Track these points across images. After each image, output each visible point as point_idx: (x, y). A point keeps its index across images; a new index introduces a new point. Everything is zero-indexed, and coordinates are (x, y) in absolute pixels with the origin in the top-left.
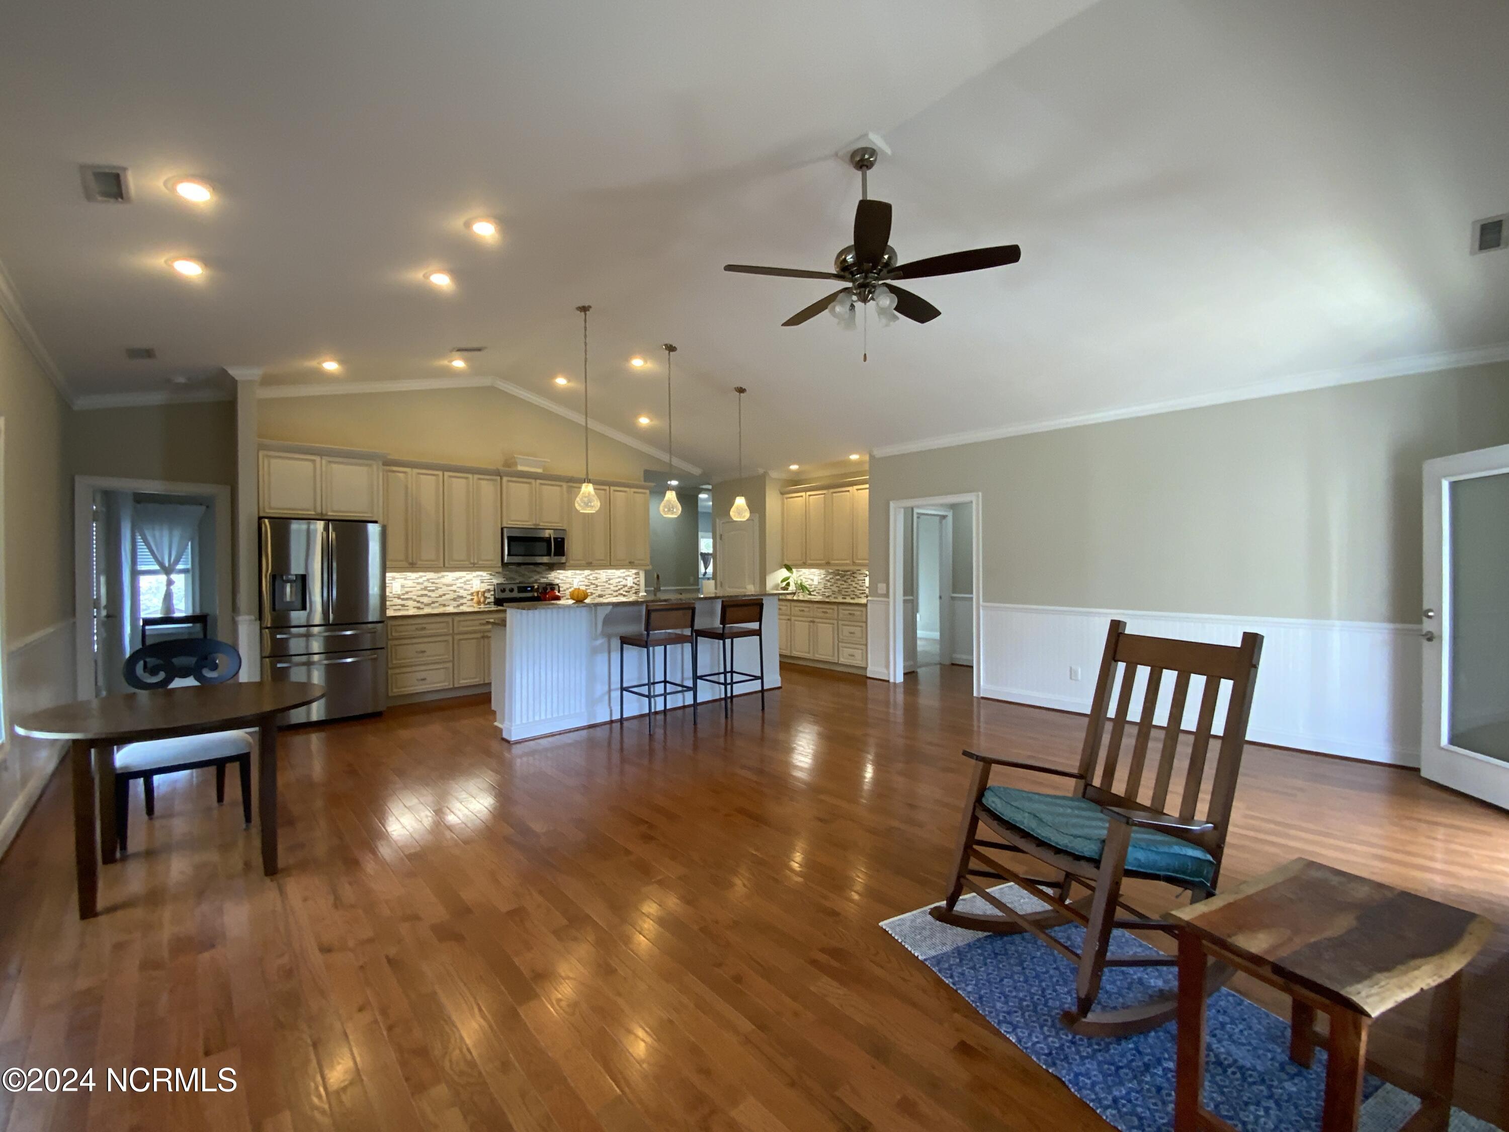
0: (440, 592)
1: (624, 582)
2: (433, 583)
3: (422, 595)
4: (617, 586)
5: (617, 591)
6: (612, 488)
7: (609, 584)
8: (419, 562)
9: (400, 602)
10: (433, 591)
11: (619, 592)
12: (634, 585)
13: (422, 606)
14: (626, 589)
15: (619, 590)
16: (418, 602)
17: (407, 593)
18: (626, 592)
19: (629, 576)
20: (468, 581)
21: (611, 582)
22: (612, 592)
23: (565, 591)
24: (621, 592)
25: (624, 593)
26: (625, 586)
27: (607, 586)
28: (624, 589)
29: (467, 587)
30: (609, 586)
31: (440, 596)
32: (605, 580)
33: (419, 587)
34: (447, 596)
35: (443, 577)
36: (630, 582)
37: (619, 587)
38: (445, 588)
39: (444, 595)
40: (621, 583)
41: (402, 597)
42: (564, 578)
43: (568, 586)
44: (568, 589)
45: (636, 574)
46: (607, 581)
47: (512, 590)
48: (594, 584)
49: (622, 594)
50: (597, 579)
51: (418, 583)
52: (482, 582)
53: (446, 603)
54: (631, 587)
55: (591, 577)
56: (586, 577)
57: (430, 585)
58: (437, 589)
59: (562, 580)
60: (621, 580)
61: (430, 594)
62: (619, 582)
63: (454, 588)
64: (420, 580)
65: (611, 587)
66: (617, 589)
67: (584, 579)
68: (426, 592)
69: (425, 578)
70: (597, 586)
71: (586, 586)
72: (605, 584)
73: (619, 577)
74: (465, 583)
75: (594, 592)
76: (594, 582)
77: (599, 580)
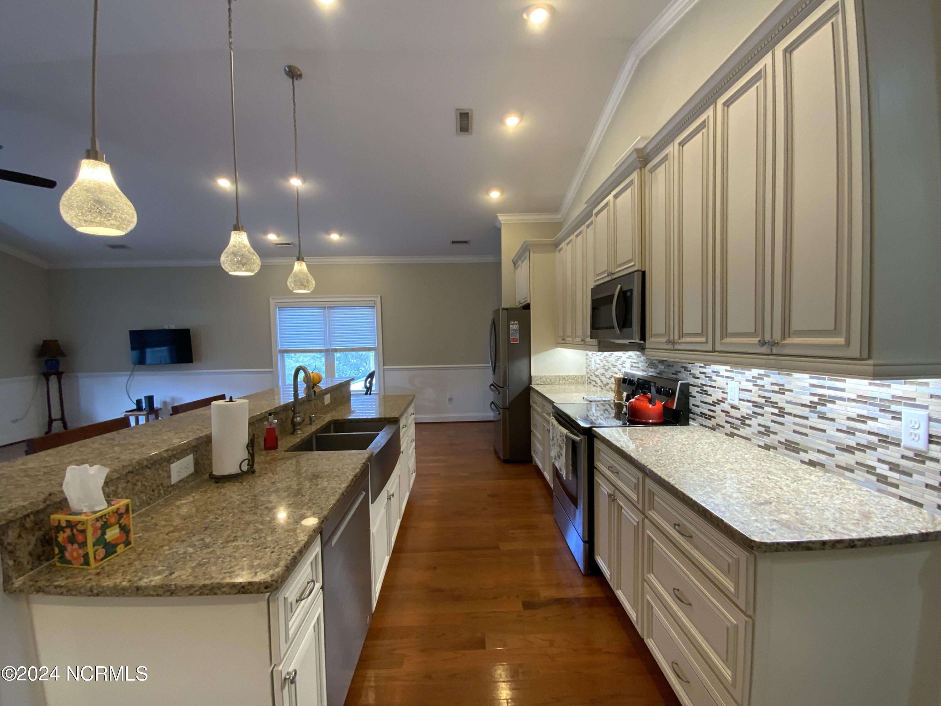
0: (610, 373)
1: (885, 424)
2: (607, 362)
3: (603, 374)
4: (850, 432)
5: (849, 450)
7: (822, 417)
8: (567, 339)
9: (594, 378)
13: (603, 386)
14: (894, 454)
16: (601, 381)
17: (597, 369)
18: (895, 467)
19: (911, 402)
20: (624, 361)
21: (829, 409)
22: (832, 448)
23: (714, 403)
24: (870, 458)
25: (883, 470)
26: (885, 441)
27: (814, 421)
28: (882, 453)
30: (822, 424)
31: (610, 378)
32: (807, 399)
33: (602, 365)
36: (911, 432)
38: (612, 368)
41: (596, 373)
42: (714, 378)
43: (720, 395)
44: (719, 402)
46: (812, 406)
47: (631, 383)
48: (774, 405)
49: (870, 470)
50: (782, 391)
54: (921, 458)
55: (766, 382)
56: (755, 381)
58: (609, 368)
59: (710, 379)
61: (606, 373)
62: (862, 419)
63: (616, 370)
65: (830, 427)
66: (851, 441)
67: (749, 386)
68: (604, 371)
70: (782, 413)
71: (756, 404)
72: (805, 411)
75: (774, 427)
76: (775, 398)
77: (788, 396)
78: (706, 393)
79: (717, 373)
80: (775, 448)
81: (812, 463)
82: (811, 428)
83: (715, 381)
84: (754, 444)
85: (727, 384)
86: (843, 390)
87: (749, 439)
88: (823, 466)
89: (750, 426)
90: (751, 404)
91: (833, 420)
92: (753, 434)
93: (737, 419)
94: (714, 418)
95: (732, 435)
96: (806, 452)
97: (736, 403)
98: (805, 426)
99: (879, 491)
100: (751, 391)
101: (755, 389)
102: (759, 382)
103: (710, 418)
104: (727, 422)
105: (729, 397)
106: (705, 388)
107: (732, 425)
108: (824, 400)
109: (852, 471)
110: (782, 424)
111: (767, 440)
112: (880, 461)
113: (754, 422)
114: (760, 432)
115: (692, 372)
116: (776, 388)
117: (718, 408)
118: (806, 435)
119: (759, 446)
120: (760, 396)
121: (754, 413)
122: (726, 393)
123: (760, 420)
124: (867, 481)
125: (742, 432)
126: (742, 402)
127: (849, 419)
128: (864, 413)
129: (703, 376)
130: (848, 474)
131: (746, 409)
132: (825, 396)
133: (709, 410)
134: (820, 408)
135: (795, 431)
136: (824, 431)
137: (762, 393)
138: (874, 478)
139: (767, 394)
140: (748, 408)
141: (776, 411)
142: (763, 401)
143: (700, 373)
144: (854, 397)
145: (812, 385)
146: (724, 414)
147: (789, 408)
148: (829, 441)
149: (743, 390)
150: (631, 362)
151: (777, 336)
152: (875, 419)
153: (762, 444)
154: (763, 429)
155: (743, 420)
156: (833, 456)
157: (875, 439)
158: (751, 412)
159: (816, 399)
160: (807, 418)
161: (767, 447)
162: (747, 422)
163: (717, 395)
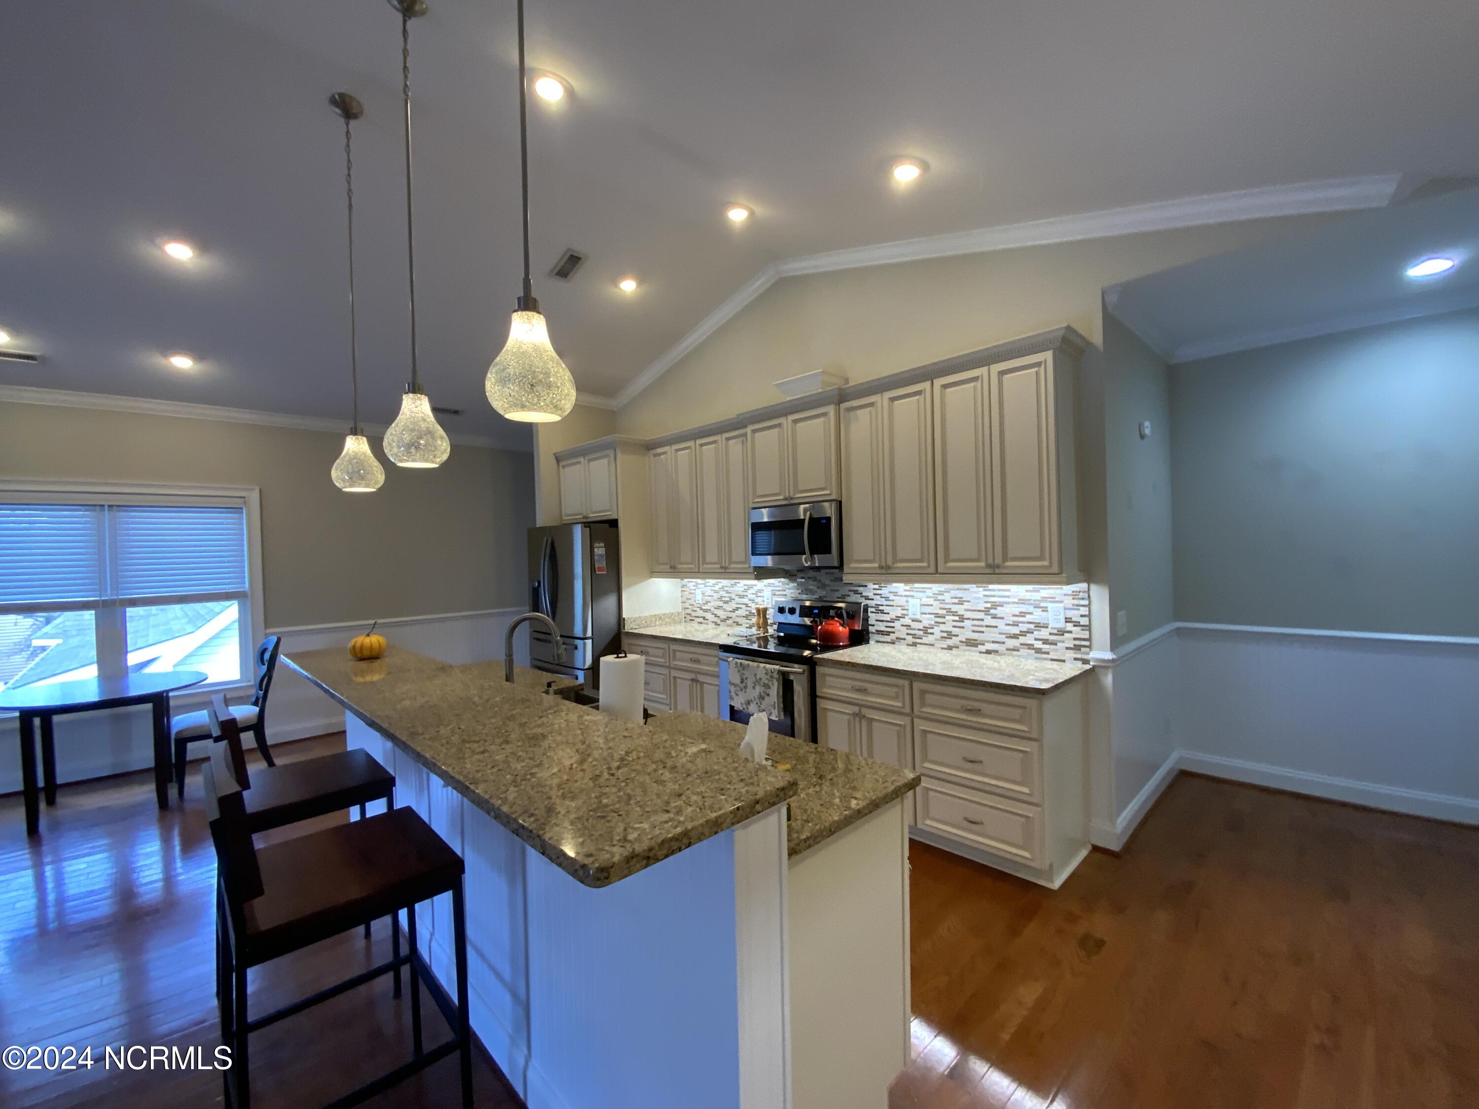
0: (733, 605)
1: (1037, 616)
2: (727, 592)
3: (719, 608)
4: (1015, 624)
5: (1015, 636)
6: (939, 382)
7: (994, 617)
8: (680, 566)
9: (700, 613)
10: (726, 602)
11: (1022, 640)
12: (1069, 627)
13: (719, 622)
14: (1044, 634)
15: (1023, 634)
16: (716, 616)
17: (707, 602)
18: (1046, 642)
19: (1053, 600)
20: (760, 591)
21: (999, 611)
22: (1002, 638)
23: (892, 621)
24: (1029, 639)
25: (1038, 645)
26: (1039, 626)
27: (989, 621)
28: (1037, 634)
29: (759, 600)
30: (993, 622)
31: (734, 611)
32: (982, 606)
33: (716, 596)
34: (738, 613)
35: (735, 584)
36: (1055, 618)
37: (1024, 627)
38: (738, 600)
39: (737, 609)
40: (1029, 618)
41: (703, 607)
42: (892, 597)
43: (899, 612)
44: (898, 618)
45: (1075, 595)
46: (986, 611)
47: (792, 611)
48: (954, 614)
49: (1030, 646)
50: (961, 603)
51: (716, 592)
52: (774, 595)
53: (739, 620)
54: (1062, 632)
55: (947, 597)
56: (935, 597)
57: (724, 594)
58: (731, 599)
59: (887, 599)
60: (1031, 609)
61: (725, 606)
62: (1023, 614)
63: (745, 600)
64: (717, 588)
65: (1000, 624)
66: (1015, 630)
67: (930, 601)
68: (721, 604)
69: (720, 585)
70: (962, 619)
71: (937, 615)
72: (981, 615)
73: (1022, 602)
74: (756, 594)
75: (956, 631)
76: (954, 608)
77: (966, 606)
78: (882, 612)
79: (895, 594)
80: (958, 647)
81: (988, 652)
82: (987, 626)
83: (893, 600)
84: (937, 648)
85: (907, 602)
86: (1008, 597)
87: (933, 645)
88: (996, 652)
89: (932, 634)
90: (933, 616)
91: (1002, 618)
92: (936, 640)
93: (919, 630)
94: (894, 633)
95: (914, 644)
96: (984, 644)
97: (918, 617)
98: (982, 626)
99: (1037, 658)
100: (932, 605)
101: (935, 603)
102: (940, 597)
103: (888, 633)
104: (908, 634)
105: (910, 612)
106: (881, 608)
107: (914, 636)
108: (995, 606)
109: (1018, 650)
110: (963, 627)
111: (950, 642)
112: (1036, 639)
113: (936, 630)
114: (942, 637)
115: (864, 594)
116: (956, 601)
117: (897, 624)
118: (983, 632)
119: (942, 648)
120: (940, 608)
121: (936, 622)
122: (907, 610)
123: (943, 627)
124: (1029, 654)
125: (925, 640)
126: (923, 616)
127: (1014, 616)
128: (1024, 610)
129: (878, 597)
130: (1015, 653)
131: (927, 621)
132: (995, 602)
133: (886, 627)
134: (992, 611)
135: (973, 631)
136: (996, 627)
137: (942, 606)
138: (1033, 651)
139: (947, 606)
140: (929, 619)
141: (957, 618)
142: (944, 612)
143: (875, 594)
144: (1016, 600)
145: (985, 596)
146: (905, 628)
147: (968, 615)
148: (1000, 634)
149: (924, 605)
150: (772, 590)
151: (999, 560)
152: (1031, 613)
153: (945, 646)
154: (945, 635)
155: (925, 630)
156: (1004, 643)
157: (1032, 626)
158: (933, 623)
159: (989, 605)
160: (982, 620)
161: (950, 648)
162: (930, 631)
163: (894, 613)
